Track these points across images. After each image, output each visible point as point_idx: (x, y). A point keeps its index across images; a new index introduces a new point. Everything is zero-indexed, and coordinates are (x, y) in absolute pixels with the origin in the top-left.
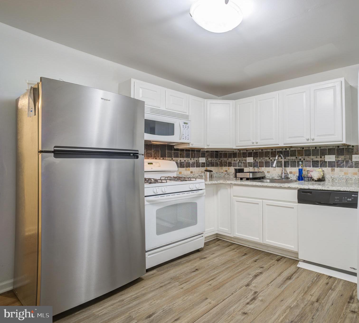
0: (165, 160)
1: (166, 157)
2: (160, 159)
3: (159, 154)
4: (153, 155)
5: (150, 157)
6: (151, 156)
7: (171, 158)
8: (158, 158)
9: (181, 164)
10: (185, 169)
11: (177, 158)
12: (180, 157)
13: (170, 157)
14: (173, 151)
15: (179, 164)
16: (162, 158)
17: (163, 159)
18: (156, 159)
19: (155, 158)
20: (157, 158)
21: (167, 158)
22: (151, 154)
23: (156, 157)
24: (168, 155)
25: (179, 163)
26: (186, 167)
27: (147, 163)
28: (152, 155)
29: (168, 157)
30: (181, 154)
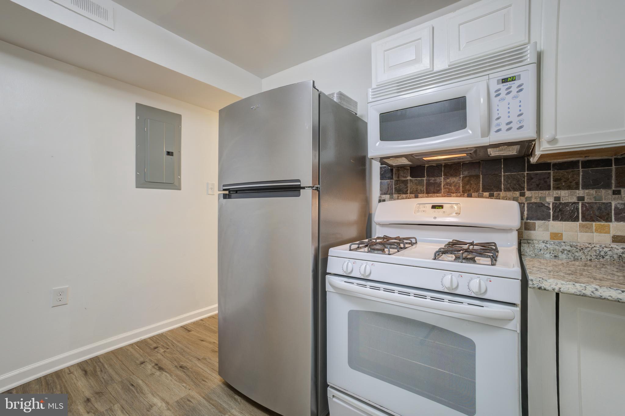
0: (498, 198)
1: (501, 191)
2: (481, 196)
3: (479, 183)
4: (461, 188)
5: (453, 193)
6: (457, 191)
7: (518, 193)
8: (476, 194)
9: (560, 210)
10: (581, 226)
11: (544, 192)
12: (558, 188)
13: (515, 190)
14: (526, 172)
15: (549, 209)
16: (486, 194)
17: (491, 196)
18: (470, 196)
19: (466, 195)
20: (473, 194)
21: (502, 194)
22: (455, 186)
23: (469, 191)
24: (509, 186)
25: (551, 206)
26: (585, 219)
27: (431, 205)
28: (459, 187)
29: (507, 189)
30: (560, 180)
